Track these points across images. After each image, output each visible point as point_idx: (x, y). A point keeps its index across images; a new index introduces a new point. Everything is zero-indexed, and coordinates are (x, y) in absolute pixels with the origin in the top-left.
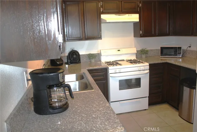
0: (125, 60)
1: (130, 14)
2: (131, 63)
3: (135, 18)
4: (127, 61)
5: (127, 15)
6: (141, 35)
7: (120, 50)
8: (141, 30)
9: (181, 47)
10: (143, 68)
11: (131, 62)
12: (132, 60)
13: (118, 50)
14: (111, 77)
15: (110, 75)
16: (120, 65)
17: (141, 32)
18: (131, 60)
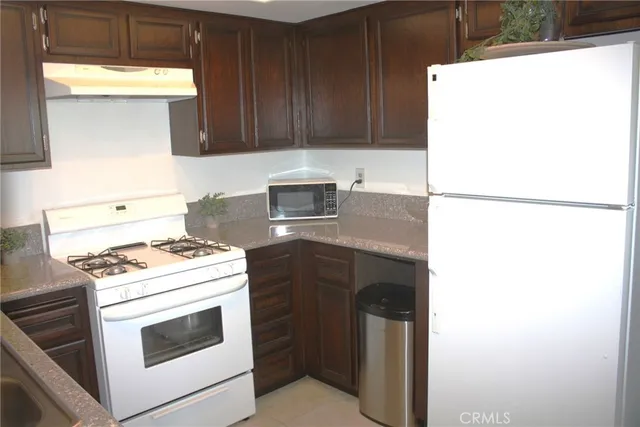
0: (148, 243)
1: (162, 69)
2: (175, 252)
3: (180, 82)
4: (155, 246)
5: (150, 71)
6: (202, 145)
7: (123, 208)
8: (201, 128)
9: (335, 185)
10: (225, 270)
11: (176, 248)
12: (173, 242)
13: (118, 208)
14: (107, 320)
15: (105, 313)
16: (137, 265)
17: (203, 137)
18: (171, 242)
